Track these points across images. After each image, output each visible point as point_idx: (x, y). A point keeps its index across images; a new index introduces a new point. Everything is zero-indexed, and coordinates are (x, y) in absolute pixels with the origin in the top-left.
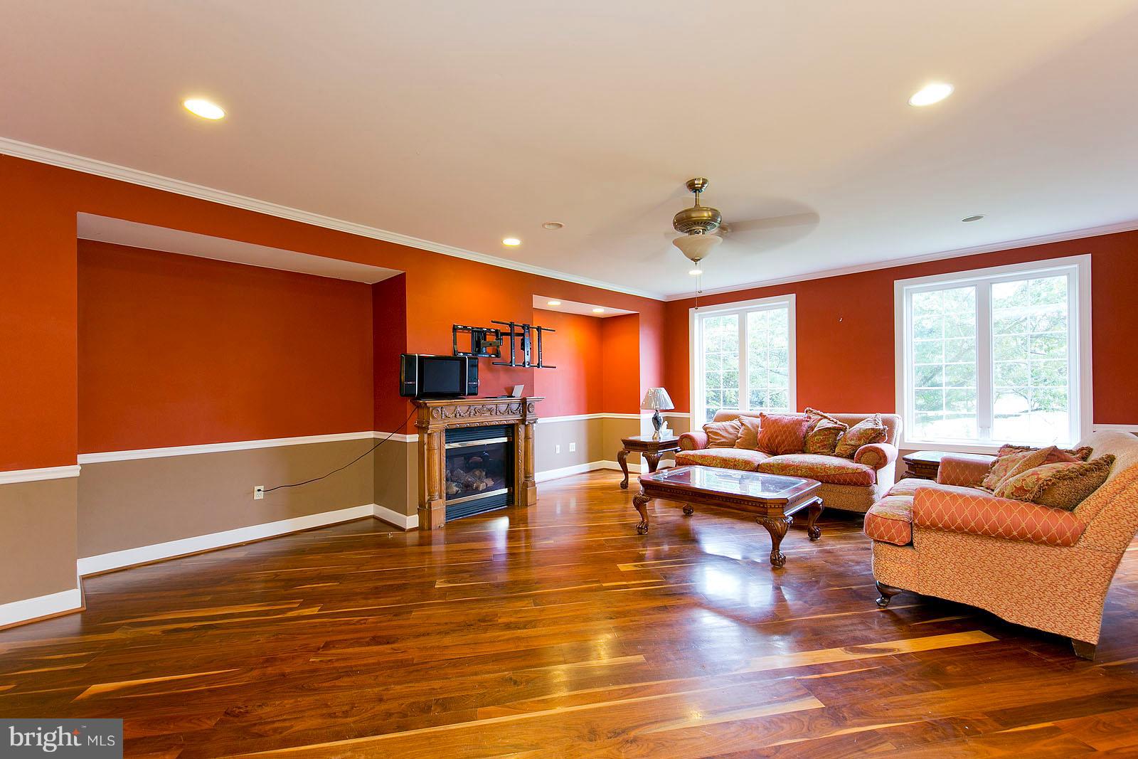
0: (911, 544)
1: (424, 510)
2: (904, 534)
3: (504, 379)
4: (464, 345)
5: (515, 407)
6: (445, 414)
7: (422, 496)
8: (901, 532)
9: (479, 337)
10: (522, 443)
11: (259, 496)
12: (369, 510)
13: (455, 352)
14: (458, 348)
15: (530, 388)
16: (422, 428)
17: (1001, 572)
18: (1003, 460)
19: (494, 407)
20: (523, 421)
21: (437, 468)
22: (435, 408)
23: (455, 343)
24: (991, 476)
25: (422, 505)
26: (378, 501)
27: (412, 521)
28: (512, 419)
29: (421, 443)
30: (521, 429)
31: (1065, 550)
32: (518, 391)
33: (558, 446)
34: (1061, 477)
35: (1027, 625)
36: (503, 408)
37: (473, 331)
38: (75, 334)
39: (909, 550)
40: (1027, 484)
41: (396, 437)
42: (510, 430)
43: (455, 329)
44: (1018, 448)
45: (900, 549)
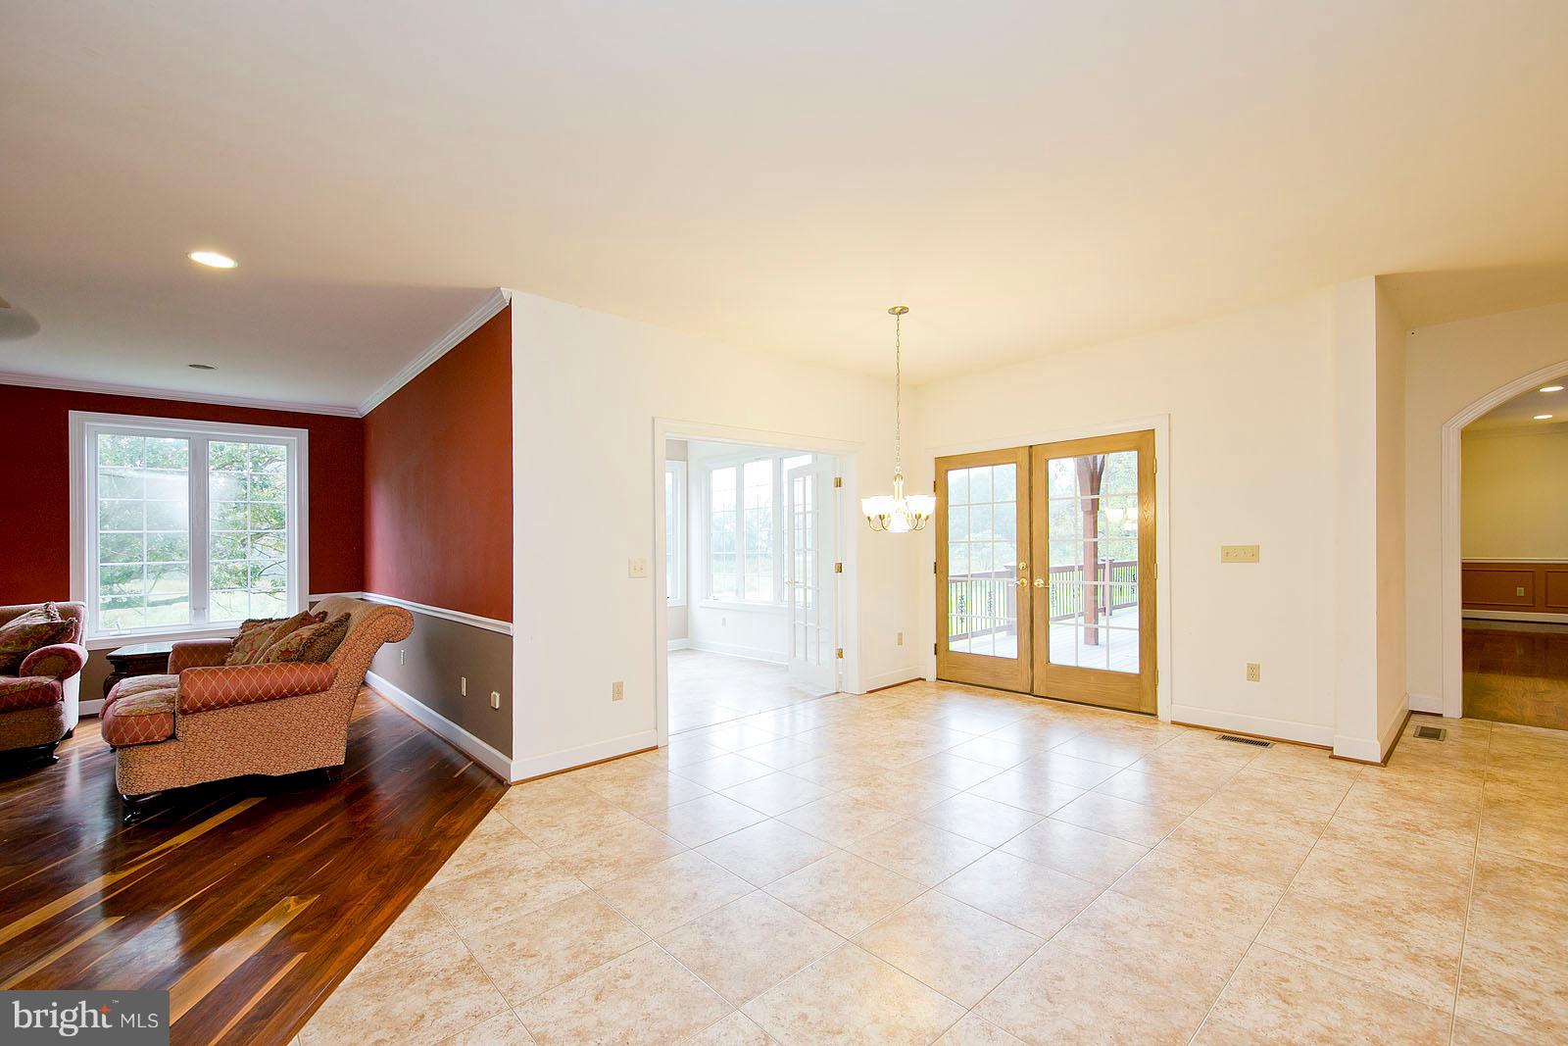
0: (173, 736)
2: (167, 727)
8: (162, 726)
17: (270, 732)
18: (248, 635)
24: (235, 654)
31: (323, 695)
34: (320, 634)
35: (293, 771)
39: (173, 745)
40: (291, 647)
44: (261, 621)
45: (160, 746)
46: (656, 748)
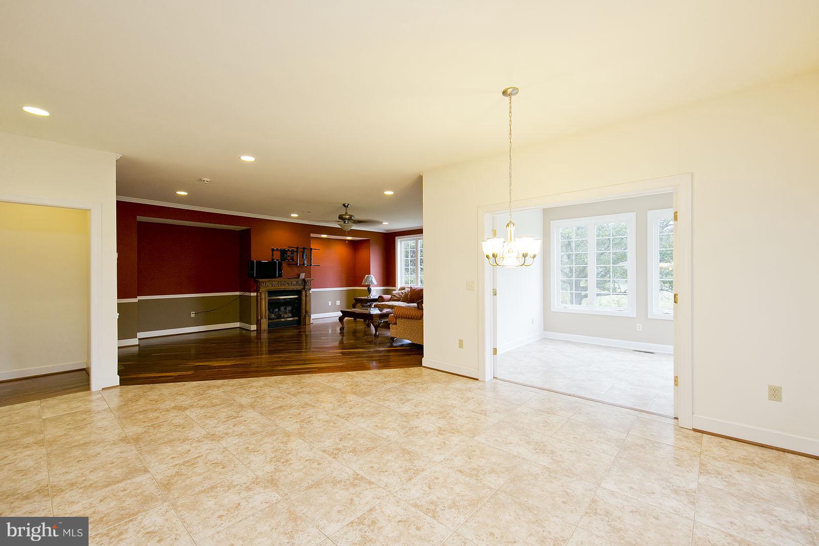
0: (396, 324)
1: (258, 323)
2: (394, 320)
3: (296, 271)
4: (277, 256)
5: (300, 282)
6: (267, 285)
7: (257, 318)
9: (283, 252)
10: (304, 298)
11: (193, 316)
12: (237, 325)
13: (273, 260)
14: (274, 257)
15: (309, 274)
16: (257, 291)
19: (290, 282)
20: (304, 289)
21: (264, 306)
22: (263, 282)
23: (273, 255)
25: (257, 321)
26: (241, 321)
27: (254, 327)
28: (299, 288)
29: (257, 296)
30: (304, 293)
32: (303, 276)
33: (330, 302)
36: (295, 283)
37: (281, 250)
38: (136, 255)
41: (247, 294)
42: (298, 292)
43: (273, 250)
45: (394, 325)
46: (477, 379)
